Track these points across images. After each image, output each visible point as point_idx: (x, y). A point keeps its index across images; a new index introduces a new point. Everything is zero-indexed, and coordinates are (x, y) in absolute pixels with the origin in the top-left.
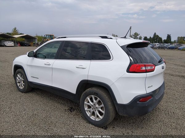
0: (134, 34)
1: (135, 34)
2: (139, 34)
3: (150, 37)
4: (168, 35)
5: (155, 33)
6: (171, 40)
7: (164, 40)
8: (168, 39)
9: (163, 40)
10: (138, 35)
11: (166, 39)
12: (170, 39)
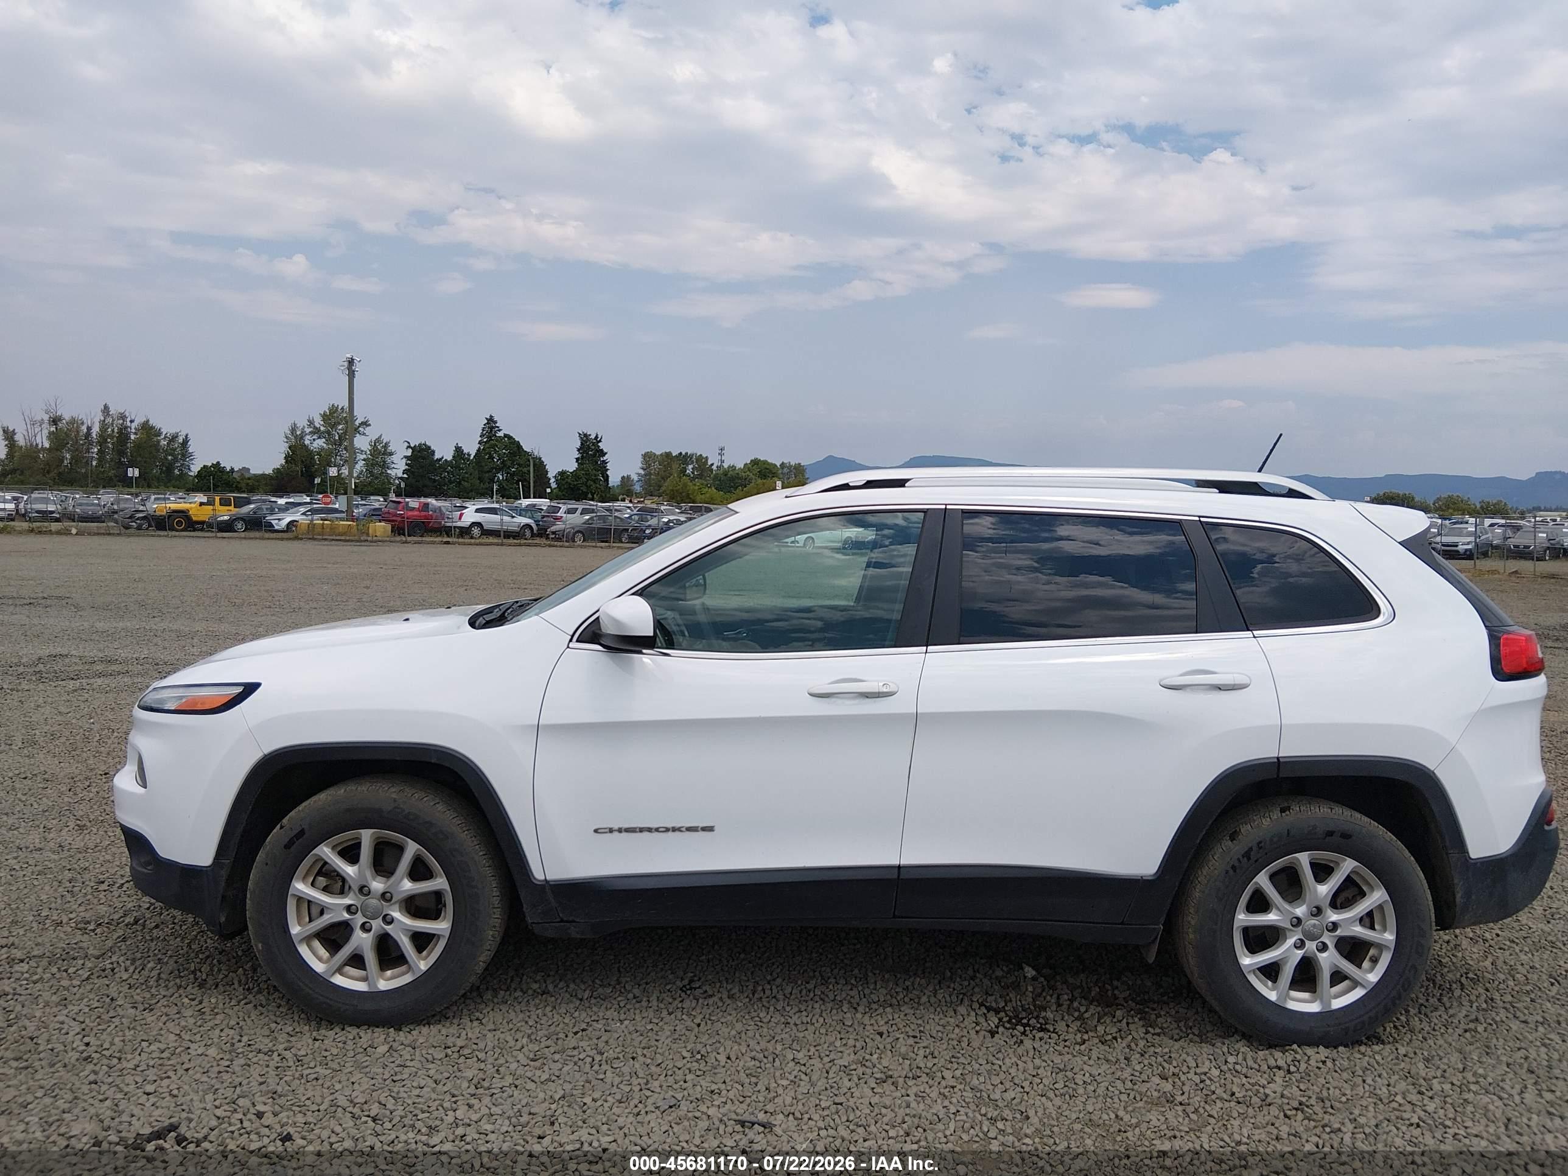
0: (318, 422)
1: (325, 417)
2: (365, 424)
3: (458, 450)
4: (584, 438)
5: (491, 420)
6: (607, 478)
7: (562, 474)
8: (588, 466)
9: (552, 474)
10: (356, 430)
11: (572, 466)
12: (603, 469)
